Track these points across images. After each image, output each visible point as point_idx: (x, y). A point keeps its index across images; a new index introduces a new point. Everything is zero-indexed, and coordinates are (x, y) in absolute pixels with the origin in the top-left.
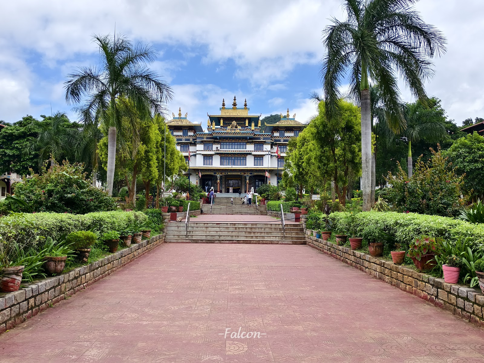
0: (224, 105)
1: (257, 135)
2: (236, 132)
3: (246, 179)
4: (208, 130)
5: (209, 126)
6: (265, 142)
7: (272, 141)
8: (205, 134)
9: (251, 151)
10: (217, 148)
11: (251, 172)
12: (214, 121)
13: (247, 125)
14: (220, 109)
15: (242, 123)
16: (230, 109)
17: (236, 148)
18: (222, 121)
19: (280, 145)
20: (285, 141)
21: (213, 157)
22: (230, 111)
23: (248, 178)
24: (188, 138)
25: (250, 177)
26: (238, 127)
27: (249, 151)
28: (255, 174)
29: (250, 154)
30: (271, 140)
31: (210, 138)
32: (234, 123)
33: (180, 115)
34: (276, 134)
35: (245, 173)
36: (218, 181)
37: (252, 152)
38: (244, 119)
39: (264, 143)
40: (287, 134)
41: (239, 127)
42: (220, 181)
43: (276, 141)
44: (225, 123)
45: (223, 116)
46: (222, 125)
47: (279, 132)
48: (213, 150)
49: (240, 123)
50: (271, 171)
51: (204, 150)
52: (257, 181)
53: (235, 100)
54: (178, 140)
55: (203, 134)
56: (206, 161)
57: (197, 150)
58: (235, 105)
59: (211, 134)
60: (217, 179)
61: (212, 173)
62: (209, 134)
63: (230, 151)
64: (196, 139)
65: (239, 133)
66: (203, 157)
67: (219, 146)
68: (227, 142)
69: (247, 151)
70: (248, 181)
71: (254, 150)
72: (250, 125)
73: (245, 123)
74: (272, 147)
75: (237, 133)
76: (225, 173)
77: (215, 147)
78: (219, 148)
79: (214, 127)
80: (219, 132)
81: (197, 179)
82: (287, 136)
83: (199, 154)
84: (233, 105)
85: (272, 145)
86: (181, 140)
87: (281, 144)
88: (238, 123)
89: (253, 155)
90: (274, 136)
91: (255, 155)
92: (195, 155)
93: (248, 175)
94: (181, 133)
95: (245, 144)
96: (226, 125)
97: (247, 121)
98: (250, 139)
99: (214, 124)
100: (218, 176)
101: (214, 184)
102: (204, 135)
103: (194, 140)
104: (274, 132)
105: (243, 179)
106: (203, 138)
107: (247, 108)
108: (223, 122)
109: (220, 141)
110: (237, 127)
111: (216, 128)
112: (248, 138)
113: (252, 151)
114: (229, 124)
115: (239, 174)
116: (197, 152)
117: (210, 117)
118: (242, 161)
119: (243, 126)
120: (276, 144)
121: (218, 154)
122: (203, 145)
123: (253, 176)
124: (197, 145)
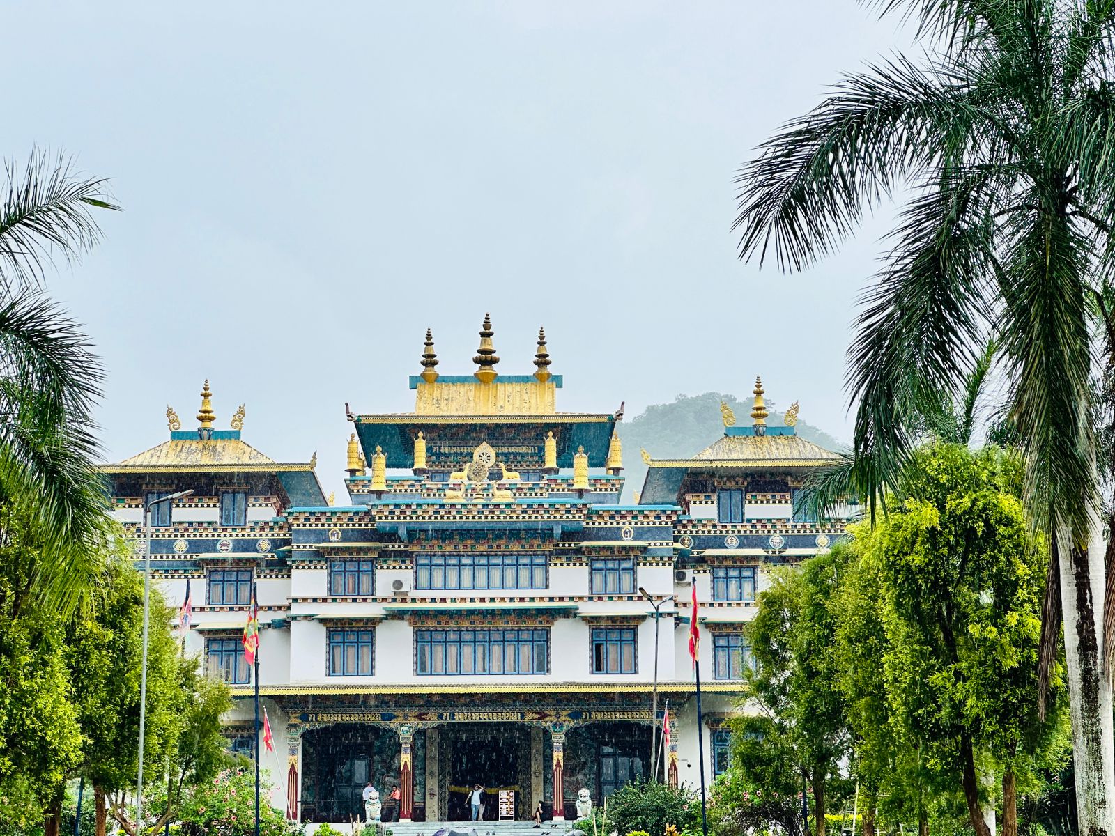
0: (430, 361)
1: (601, 517)
2: (496, 501)
3: (549, 746)
4: (351, 491)
5: (353, 472)
6: (645, 550)
7: (678, 545)
8: (334, 513)
9: (571, 599)
10: (398, 584)
11: (575, 709)
12: (379, 448)
13: (551, 461)
14: (414, 383)
15: (523, 456)
16: (462, 380)
17: (509, 581)
18: (420, 445)
19: (720, 566)
20: (745, 542)
21: (381, 632)
22: (462, 389)
23: (558, 740)
24: (247, 534)
25: (573, 735)
26: (505, 473)
27: (561, 599)
28: (598, 717)
29: (567, 613)
30: (676, 539)
31: (364, 535)
32: (485, 453)
33: (205, 417)
34: (704, 510)
35: (545, 716)
36: (406, 758)
37: (580, 604)
38: (532, 432)
39: (642, 555)
40: (757, 509)
41: (513, 477)
42: (414, 759)
43: (703, 543)
44: (438, 455)
45: (425, 421)
46: (420, 461)
47: (715, 497)
48: (378, 594)
49: (515, 455)
50: (675, 701)
51: (333, 596)
52: (608, 755)
53: (486, 335)
54: (195, 546)
55: (323, 513)
56: (338, 651)
57: (294, 595)
58: (486, 359)
59: (367, 513)
60: (398, 749)
61: (373, 719)
62: (356, 513)
63: (463, 599)
64: (288, 542)
65: (508, 505)
66: (322, 631)
67: (406, 575)
68: (451, 555)
69: (551, 599)
70: (558, 756)
71: (586, 593)
72: (565, 460)
73: (542, 449)
74: (680, 576)
75: (497, 506)
76: (440, 717)
77: (385, 578)
78: (407, 587)
79: (381, 474)
80: (408, 506)
81: (293, 753)
82: (759, 520)
83: (305, 617)
84: (477, 361)
85: (682, 562)
86: (211, 546)
87: (725, 558)
88: (506, 455)
89: (584, 619)
90: (693, 516)
91: (590, 620)
92: (284, 625)
93: (559, 727)
94: (208, 513)
95: (540, 560)
96: (441, 464)
97: (551, 445)
98: (568, 535)
99: (380, 460)
100: (405, 729)
101: (383, 773)
102: (329, 519)
103: (276, 544)
104: (688, 497)
105: (537, 746)
106: (322, 535)
107: (549, 375)
108: (429, 450)
109: (411, 549)
110: (500, 476)
111: (391, 482)
112: (558, 531)
113: (581, 598)
114: (461, 460)
115: (512, 717)
116: (296, 610)
117: (357, 425)
118: (510, 650)
119: (534, 467)
120: (702, 560)
121: (398, 615)
122: (325, 572)
123: (588, 728)
124: (294, 572)
